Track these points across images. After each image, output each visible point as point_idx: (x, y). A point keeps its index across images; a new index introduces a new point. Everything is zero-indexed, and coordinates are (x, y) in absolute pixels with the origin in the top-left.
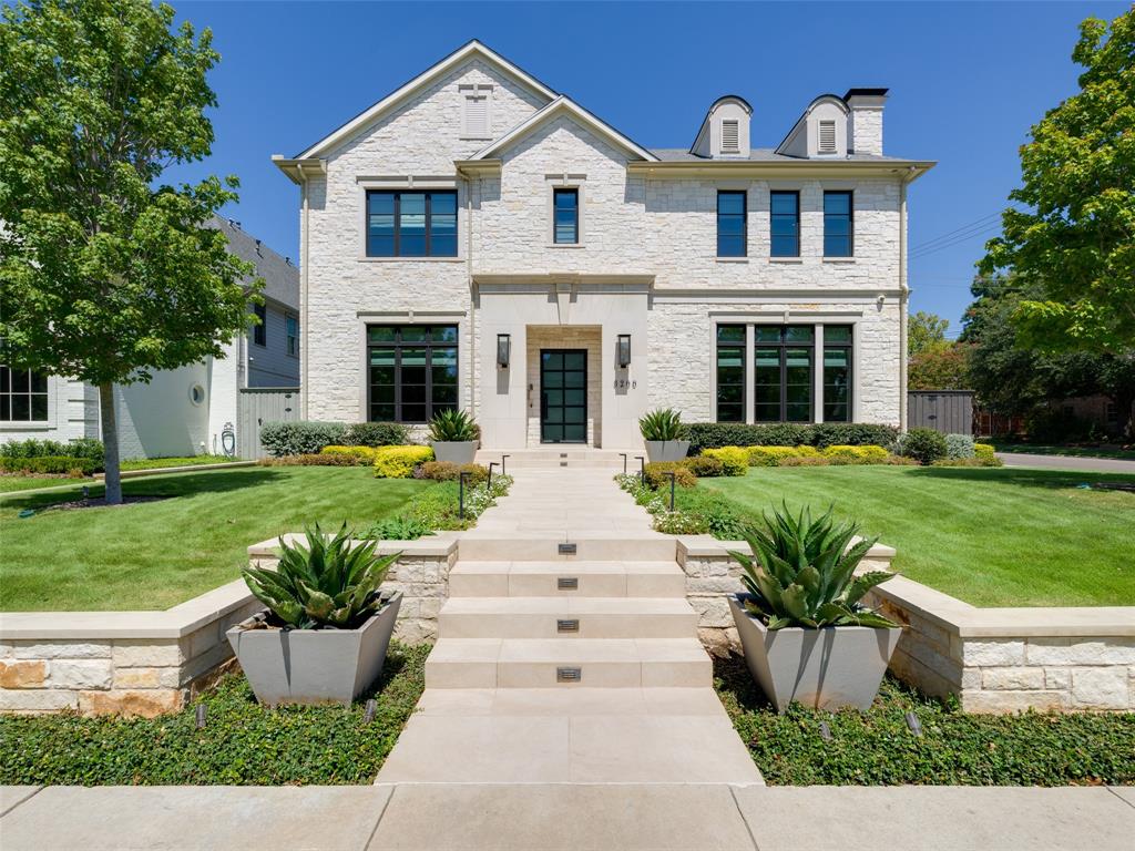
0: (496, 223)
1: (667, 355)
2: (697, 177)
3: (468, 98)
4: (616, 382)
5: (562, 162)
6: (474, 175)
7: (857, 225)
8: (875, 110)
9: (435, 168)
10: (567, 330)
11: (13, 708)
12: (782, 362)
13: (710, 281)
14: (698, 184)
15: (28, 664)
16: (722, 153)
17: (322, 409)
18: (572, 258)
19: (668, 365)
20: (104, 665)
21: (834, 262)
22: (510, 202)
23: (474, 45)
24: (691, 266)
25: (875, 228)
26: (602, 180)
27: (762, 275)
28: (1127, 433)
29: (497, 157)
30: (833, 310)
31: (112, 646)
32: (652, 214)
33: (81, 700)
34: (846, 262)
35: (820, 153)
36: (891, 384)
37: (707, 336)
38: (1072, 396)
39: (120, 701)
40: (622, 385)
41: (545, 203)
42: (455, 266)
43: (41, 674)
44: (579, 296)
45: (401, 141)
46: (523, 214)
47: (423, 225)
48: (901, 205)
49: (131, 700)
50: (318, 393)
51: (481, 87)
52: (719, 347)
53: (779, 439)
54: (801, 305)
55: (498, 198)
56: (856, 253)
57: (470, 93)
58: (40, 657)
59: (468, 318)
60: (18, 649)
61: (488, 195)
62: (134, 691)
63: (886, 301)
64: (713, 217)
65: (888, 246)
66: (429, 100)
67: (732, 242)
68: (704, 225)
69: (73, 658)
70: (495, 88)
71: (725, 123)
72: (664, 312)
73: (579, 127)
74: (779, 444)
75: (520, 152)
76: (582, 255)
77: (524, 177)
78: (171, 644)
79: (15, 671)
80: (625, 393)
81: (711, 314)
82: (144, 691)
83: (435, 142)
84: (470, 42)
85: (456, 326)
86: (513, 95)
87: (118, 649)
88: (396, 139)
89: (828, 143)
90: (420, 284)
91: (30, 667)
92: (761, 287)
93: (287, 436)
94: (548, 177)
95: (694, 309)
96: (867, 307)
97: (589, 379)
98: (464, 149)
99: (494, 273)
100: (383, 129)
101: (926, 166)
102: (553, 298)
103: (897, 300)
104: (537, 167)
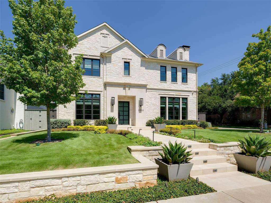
0: (110, 69)
1: (150, 104)
2: (156, 62)
3: (103, 36)
4: (139, 110)
5: (126, 55)
6: (104, 56)
7: (188, 76)
8: (188, 51)
9: (94, 53)
10: (125, 97)
11: (120, 188)
12: (173, 106)
13: (159, 87)
14: (156, 64)
15: (124, 177)
16: (160, 57)
17: (63, 116)
18: (128, 79)
19: (150, 106)
20: (141, 175)
21: (184, 84)
22: (113, 64)
23: (105, 23)
24: (155, 83)
25: (191, 77)
26: (135, 61)
27: (170, 86)
28: (222, 122)
29: (111, 52)
30: (183, 95)
31: (143, 171)
32: (146, 70)
33: (136, 184)
34: (186, 84)
35: (180, 59)
36: (195, 111)
37: (158, 99)
38: (212, 114)
39: (145, 184)
40: (140, 110)
41: (122, 65)
42: (100, 79)
43: (127, 179)
44: (130, 88)
45: (85, 45)
46: (117, 67)
47: (91, 68)
48: (196, 72)
49: (147, 183)
50: (62, 111)
51: (106, 34)
52: (161, 102)
53: (175, 123)
54: (177, 93)
55: (111, 63)
56: (188, 82)
57: (103, 35)
58: (127, 175)
59: (103, 92)
60: (121, 173)
61: (108, 62)
62: (148, 181)
63: (194, 93)
64: (159, 72)
65: (194, 81)
66: (93, 36)
67: (163, 78)
68: (157, 73)
69: (134, 174)
70: (110, 35)
71: (161, 50)
72: (149, 93)
73: (130, 47)
74: (175, 125)
75: (116, 52)
76: (131, 78)
77: (117, 58)
78: (156, 169)
79: (121, 179)
80: (141, 113)
81: (159, 94)
82: (150, 181)
83: (94, 47)
84: (104, 23)
85: (100, 94)
86: (114, 37)
87: (144, 171)
88: (84, 45)
89: (181, 57)
90: (90, 83)
91: (124, 178)
92: (169, 89)
93: (56, 123)
94: (123, 59)
95: (155, 93)
96: (190, 94)
97: (130, 109)
98: (102, 49)
99: (110, 81)
100: (80, 42)
101: (201, 65)
102: (124, 89)
103: (196, 93)
104: (120, 56)
